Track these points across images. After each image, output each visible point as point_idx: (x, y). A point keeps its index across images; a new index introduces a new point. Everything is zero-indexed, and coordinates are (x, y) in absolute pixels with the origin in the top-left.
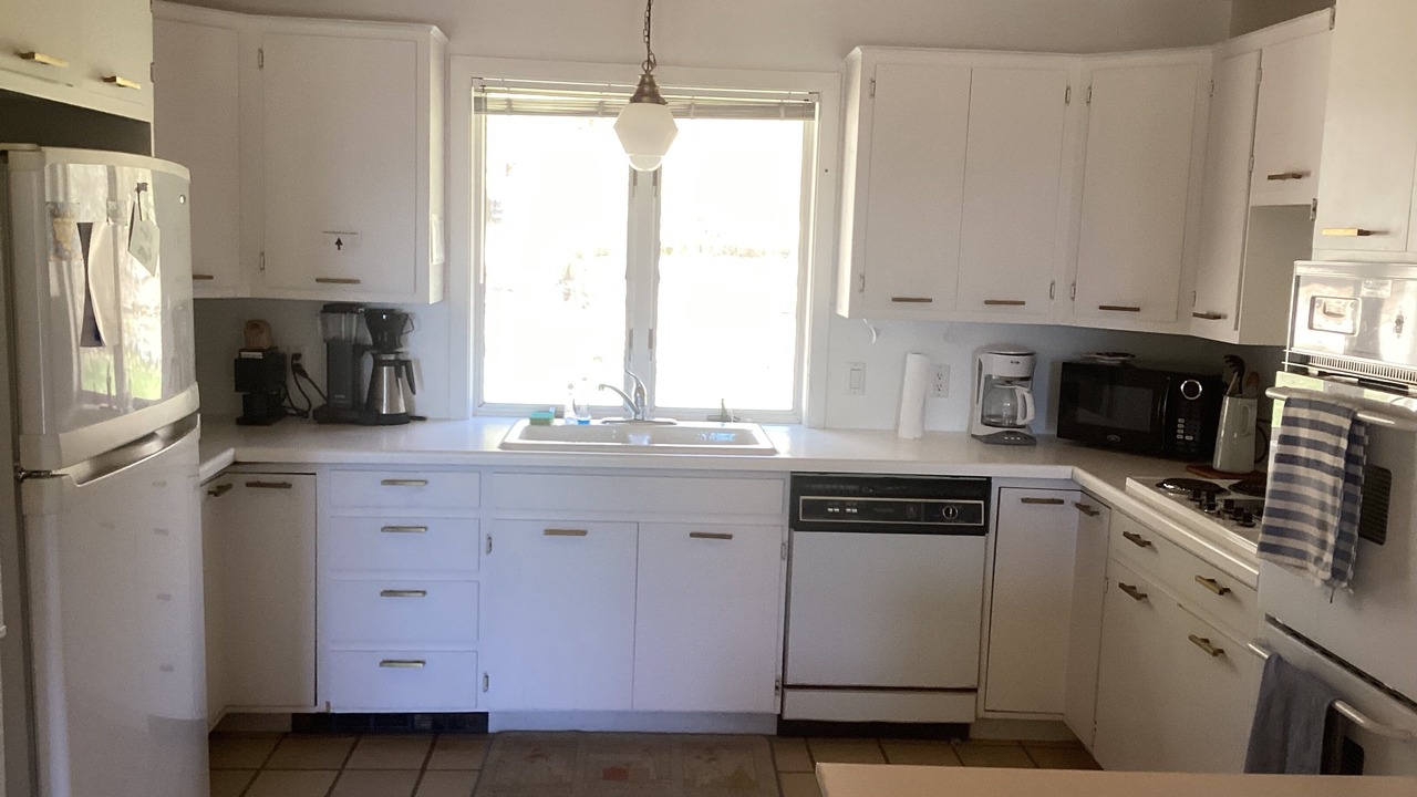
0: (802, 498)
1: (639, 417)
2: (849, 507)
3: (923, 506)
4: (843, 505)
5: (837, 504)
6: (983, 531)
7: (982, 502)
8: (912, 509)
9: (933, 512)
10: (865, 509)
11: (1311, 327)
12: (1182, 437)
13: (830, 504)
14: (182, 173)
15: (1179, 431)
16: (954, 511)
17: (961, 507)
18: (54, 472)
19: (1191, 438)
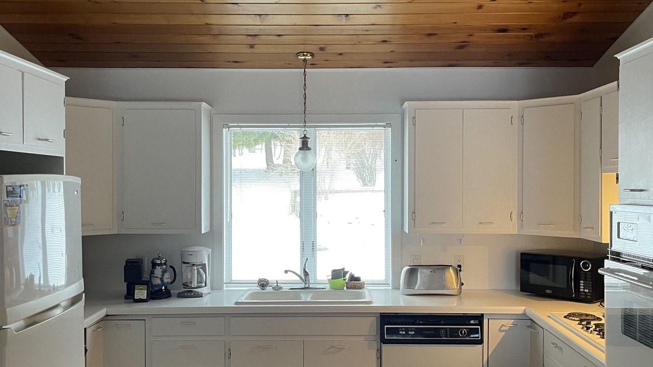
0: (386, 326)
1: (307, 286)
2: (410, 331)
3: (448, 329)
4: (407, 330)
5: (403, 329)
6: (480, 342)
7: (479, 327)
8: (442, 331)
9: (454, 333)
10: (419, 332)
11: (619, 237)
12: (583, 290)
13: (400, 329)
14: (78, 180)
15: (581, 287)
16: (465, 331)
17: (468, 330)
18: (4, 327)
19: (588, 291)
